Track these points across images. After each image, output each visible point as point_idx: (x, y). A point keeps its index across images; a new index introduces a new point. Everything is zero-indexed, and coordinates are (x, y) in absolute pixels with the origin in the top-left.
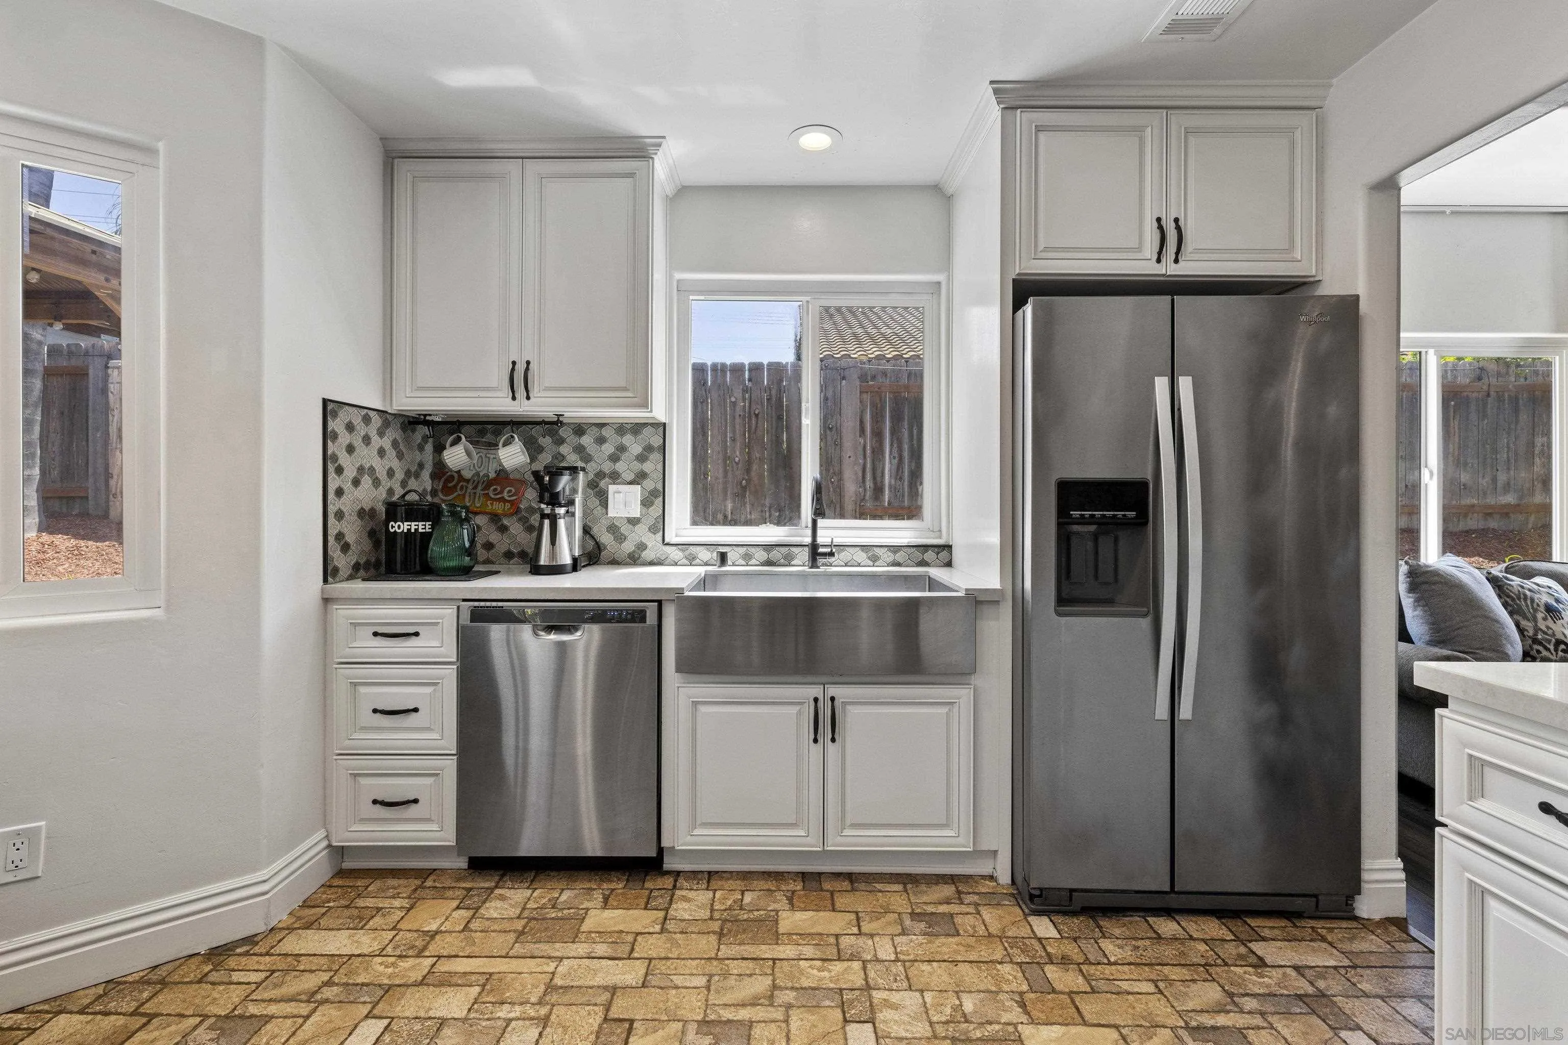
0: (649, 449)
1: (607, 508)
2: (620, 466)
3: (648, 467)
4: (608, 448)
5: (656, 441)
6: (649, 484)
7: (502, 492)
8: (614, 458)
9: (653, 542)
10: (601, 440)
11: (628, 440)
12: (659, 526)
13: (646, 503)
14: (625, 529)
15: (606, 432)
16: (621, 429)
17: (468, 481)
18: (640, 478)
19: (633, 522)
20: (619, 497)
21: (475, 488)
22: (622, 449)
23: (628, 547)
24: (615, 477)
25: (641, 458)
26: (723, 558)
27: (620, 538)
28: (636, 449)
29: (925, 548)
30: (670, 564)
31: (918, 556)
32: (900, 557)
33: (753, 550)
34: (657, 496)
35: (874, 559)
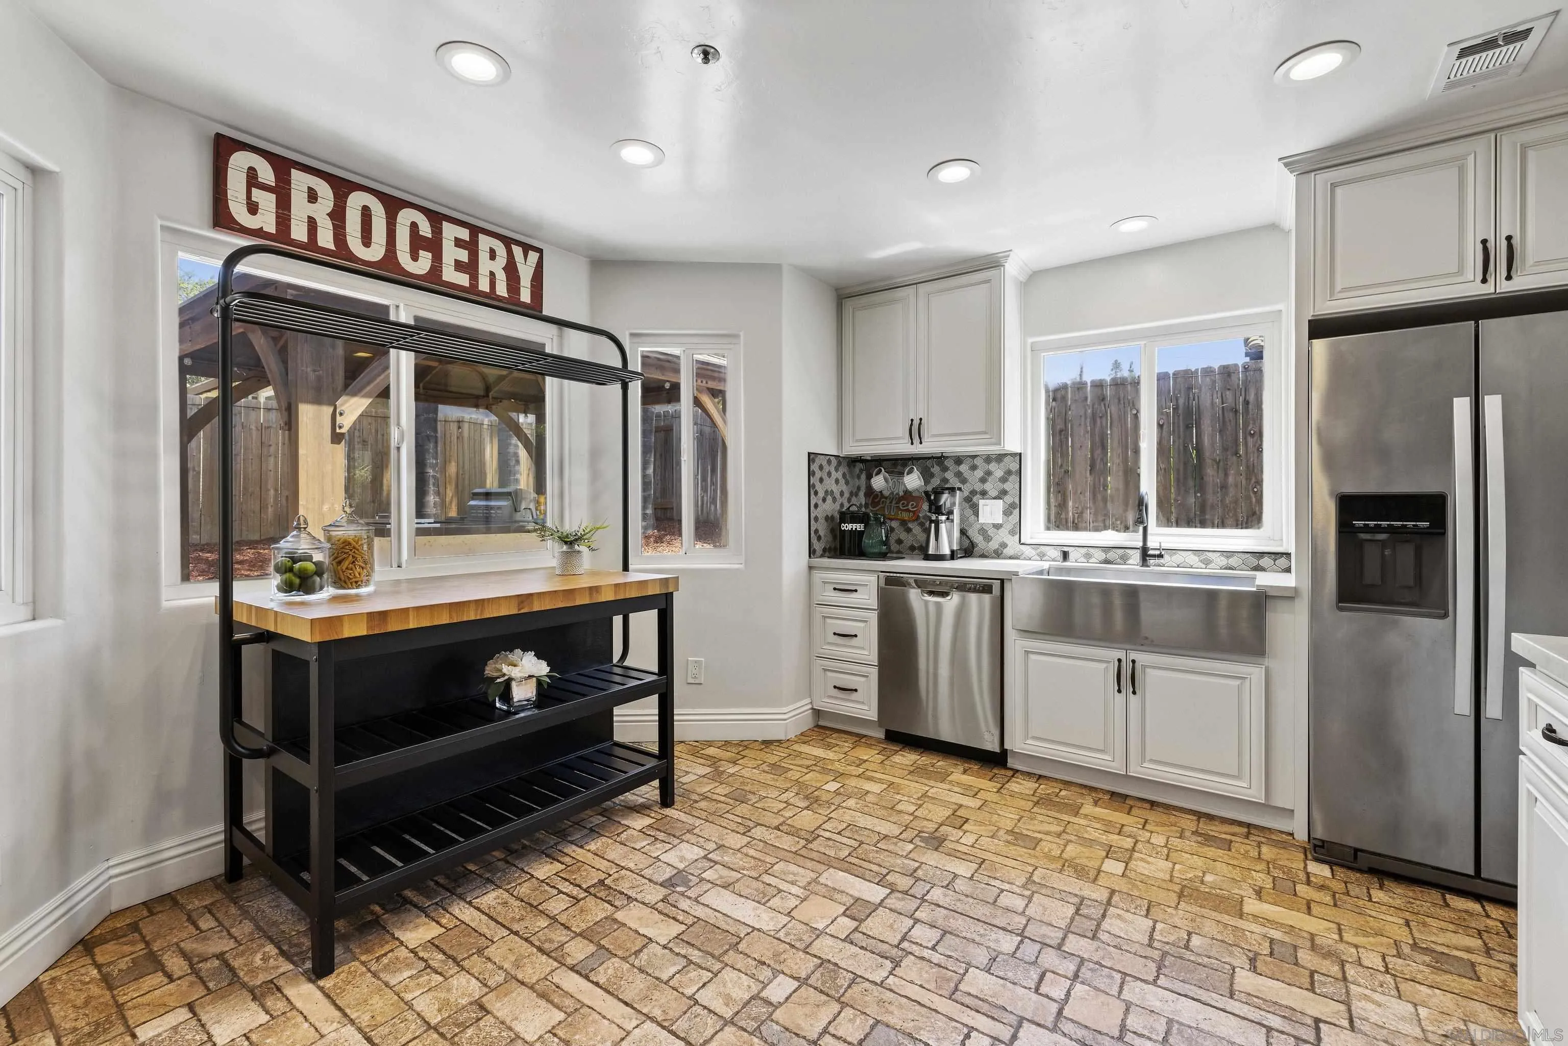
0: (1009, 472)
1: (978, 517)
2: (988, 486)
3: (1007, 486)
4: (979, 473)
5: (1014, 467)
6: (1009, 499)
7: (907, 505)
8: (983, 480)
9: (1012, 541)
10: (974, 468)
11: (993, 466)
12: (1017, 530)
13: (1007, 513)
14: (991, 532)
15: (978, 461)
16: (988, 459)
17: (886, 498)
18: (1002, 494)
19: (997, 527)
20: (987, 509)
21: (891, 503)
22: (989, 473)
23: (994, 545)
24: (984, 494)
25: (1003, 480)
26: (1065, 555)
27: (988, 539)
28: (999, 473)
29: (1262, 554)
30: (1025, 559)
31: (1254, 562)
32: (1233, 561)
33: (1091, 550)
34: (1015, 508)
35: (1207, 562)
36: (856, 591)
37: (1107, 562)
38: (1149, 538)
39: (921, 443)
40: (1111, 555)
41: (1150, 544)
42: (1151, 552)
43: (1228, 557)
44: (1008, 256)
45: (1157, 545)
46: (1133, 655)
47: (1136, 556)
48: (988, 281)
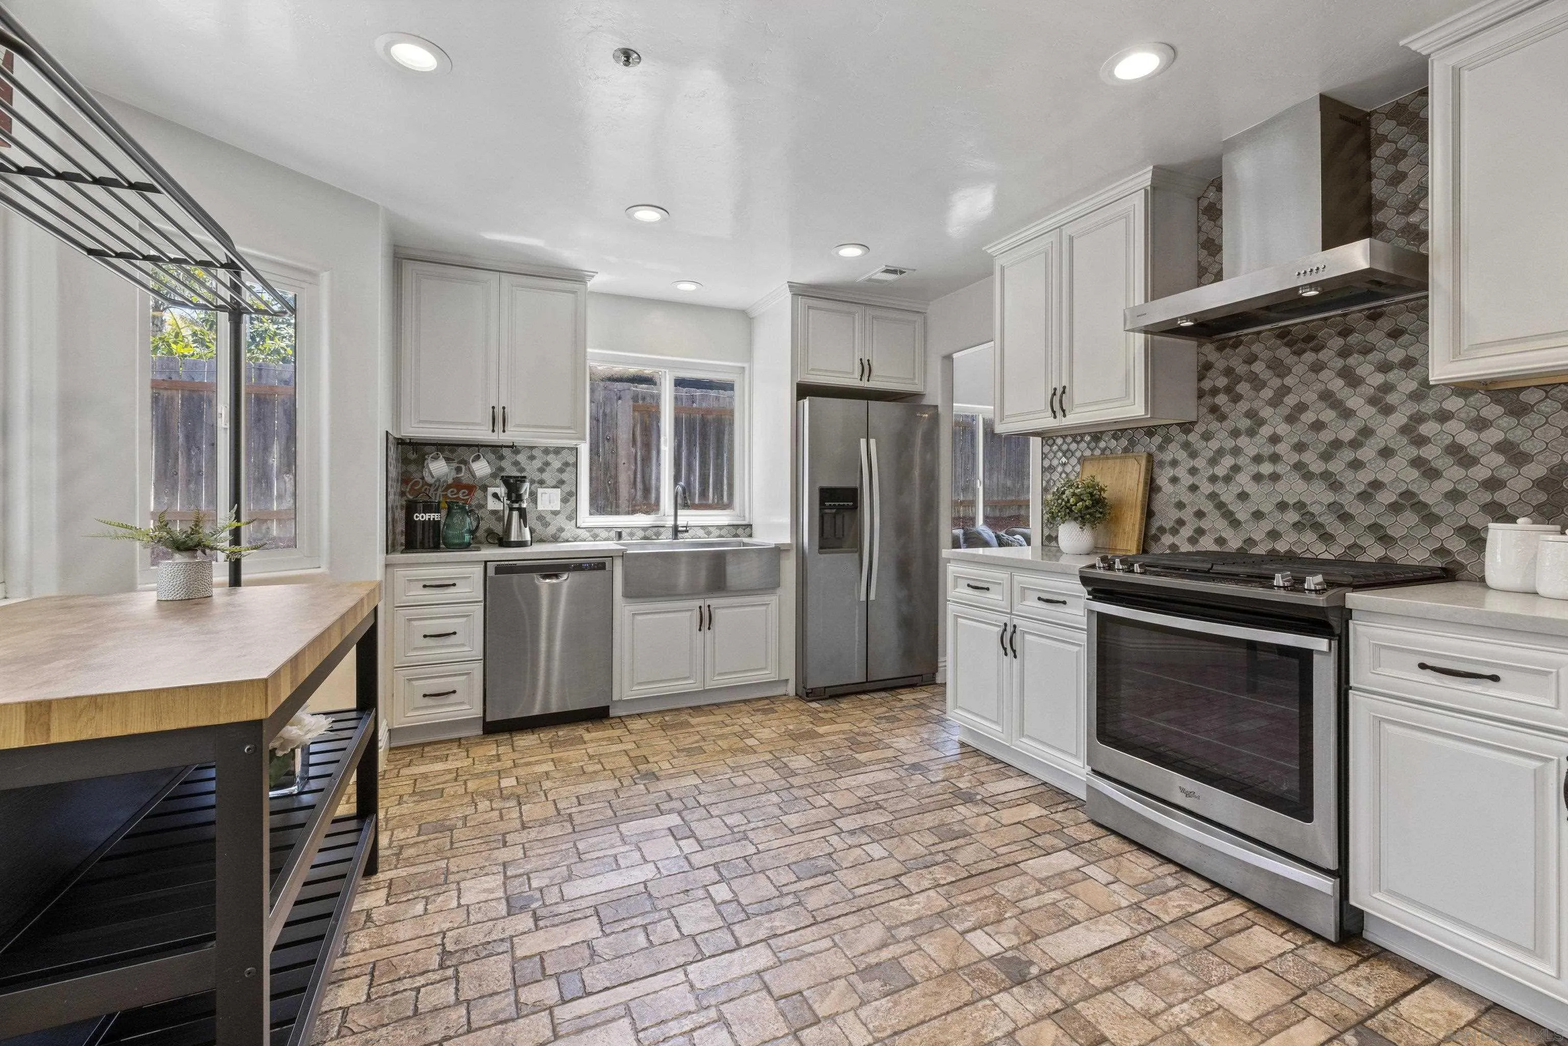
0: (567, 464)
1: (536, 504)
2: (545, 476)
3: (565, 476)
4: (537, 463)
5: (571, 460)
6: (567, 488)
7: (457, 493)
8: (541, 470)
9: (569, 526)
10: (532, 458)
11: (551, 458)
12: (573, 516)
13: (565, 500)
14: (549, 518)
15: (535, 452)
16: (546, 451)
17: (430, 485)
18: (560, 483)
19: (555, 513)
20: (546, 497)
21: (437, 490)
22: (547, 464)
23: (551, 530)
24: (542, 483)
25: (561, 471)
26: (620, 535)
27: (546, 525)
28: (556, 464)
29: (738, 526)
30: (581, 541)
31: (733, 531)
32: (723, 532)
33: (635, 530)
34: (570, 496)
35: (709, 534)
36: (454, 585)
37: (645, 538)
38: (679, 518)
39: (504, 431)
40: (649, 533)
41: (679, 523)
42: (680, 529)
43: (721, 529)
44: (593, 276)
45: (685, 523)
46: (708, 602)
47: (670, 533)
48: (574, 293)
